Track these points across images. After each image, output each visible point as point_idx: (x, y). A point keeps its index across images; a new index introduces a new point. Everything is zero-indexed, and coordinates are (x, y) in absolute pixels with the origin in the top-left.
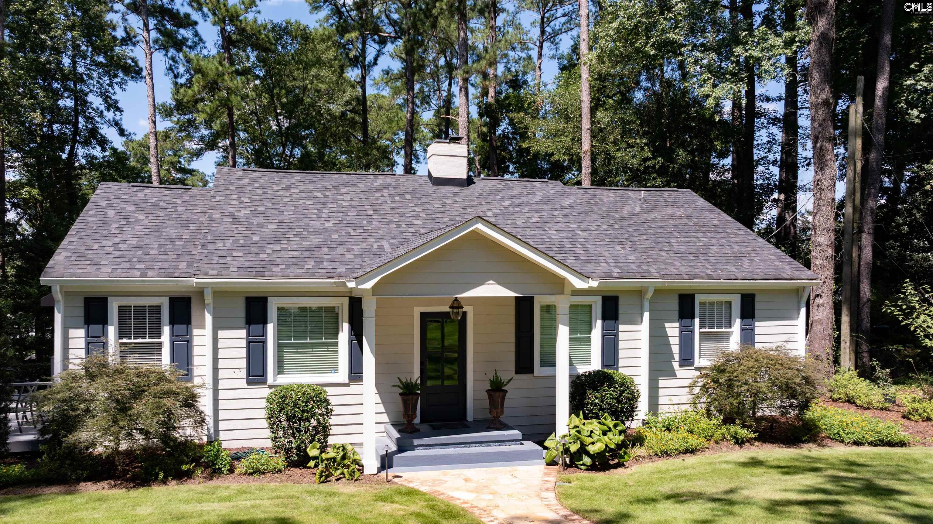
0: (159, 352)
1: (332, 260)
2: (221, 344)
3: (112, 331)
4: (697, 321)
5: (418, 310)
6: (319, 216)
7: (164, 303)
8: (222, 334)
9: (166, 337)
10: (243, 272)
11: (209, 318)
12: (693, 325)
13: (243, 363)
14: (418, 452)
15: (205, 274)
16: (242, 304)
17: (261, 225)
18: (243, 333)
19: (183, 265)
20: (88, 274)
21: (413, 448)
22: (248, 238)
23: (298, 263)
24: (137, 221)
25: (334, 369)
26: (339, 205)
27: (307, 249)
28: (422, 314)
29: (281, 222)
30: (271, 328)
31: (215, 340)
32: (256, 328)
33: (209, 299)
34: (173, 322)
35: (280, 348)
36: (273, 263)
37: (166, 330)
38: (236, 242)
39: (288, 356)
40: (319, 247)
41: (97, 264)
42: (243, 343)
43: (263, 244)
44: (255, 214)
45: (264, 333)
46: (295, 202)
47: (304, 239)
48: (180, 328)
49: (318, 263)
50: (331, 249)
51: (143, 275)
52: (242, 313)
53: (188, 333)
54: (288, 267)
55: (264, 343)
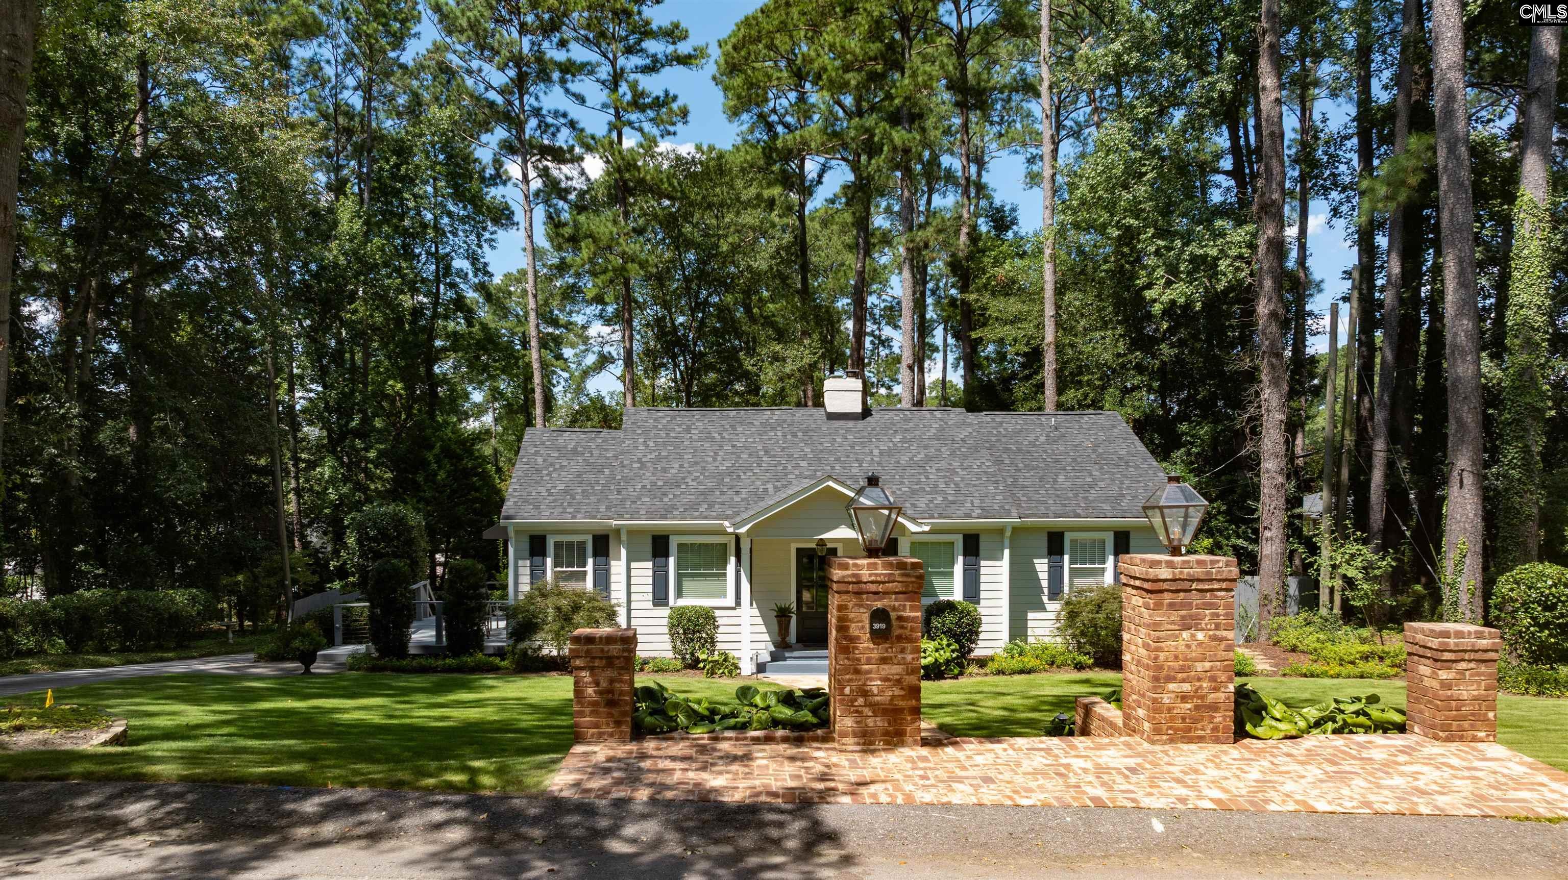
0: (584, 580)
1: (723, 504)
2: (633, 573)
3: (549, 561)
4: (1066, 558)
5: (794, 547)
6: (715, 460)
7: (589, 539)
8: (633, 565)
9: (589, 567)
10: (651, 515)
11: (624, 552)
12: (1062, 561)
13: (650, 589)
14: (788, 662)
15: (621, 517)
16: (649, 540)
17: (664, 470)
18: (650, 564)
19: (603, 508)
20: (533, 517)
21: (785, 659)
22: (654, 484)
23: (694, 506)
24: (562, 467)
25: (724, 595)
26: (734, 446)
27: (703, 493)
28: (798, 550)
29: (681, 466)
30: (672, 561)
31: (629, 570)
32: (661, 560)
33: (624, 537)
34: (595, 555)
35: (679, 578)
36: (674, 507)
37: (590, 561)
38: (644, 487)
39: (687, 584)
40: (712, 491)
41: (537, 508)
42: (650, 573)
43: (666, 489)
44: (659, 459)
45: (667, 565)
46: (695, 444)
47: (700, 483)
48: (601, 560)
49: (711, 506)
50: (723, 493)
51: (574, 517)
52: (649, 548)
53: (607, 564)
54: (686, 510)
55: (667, 572)
